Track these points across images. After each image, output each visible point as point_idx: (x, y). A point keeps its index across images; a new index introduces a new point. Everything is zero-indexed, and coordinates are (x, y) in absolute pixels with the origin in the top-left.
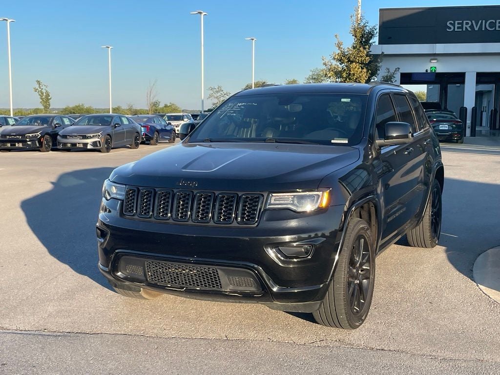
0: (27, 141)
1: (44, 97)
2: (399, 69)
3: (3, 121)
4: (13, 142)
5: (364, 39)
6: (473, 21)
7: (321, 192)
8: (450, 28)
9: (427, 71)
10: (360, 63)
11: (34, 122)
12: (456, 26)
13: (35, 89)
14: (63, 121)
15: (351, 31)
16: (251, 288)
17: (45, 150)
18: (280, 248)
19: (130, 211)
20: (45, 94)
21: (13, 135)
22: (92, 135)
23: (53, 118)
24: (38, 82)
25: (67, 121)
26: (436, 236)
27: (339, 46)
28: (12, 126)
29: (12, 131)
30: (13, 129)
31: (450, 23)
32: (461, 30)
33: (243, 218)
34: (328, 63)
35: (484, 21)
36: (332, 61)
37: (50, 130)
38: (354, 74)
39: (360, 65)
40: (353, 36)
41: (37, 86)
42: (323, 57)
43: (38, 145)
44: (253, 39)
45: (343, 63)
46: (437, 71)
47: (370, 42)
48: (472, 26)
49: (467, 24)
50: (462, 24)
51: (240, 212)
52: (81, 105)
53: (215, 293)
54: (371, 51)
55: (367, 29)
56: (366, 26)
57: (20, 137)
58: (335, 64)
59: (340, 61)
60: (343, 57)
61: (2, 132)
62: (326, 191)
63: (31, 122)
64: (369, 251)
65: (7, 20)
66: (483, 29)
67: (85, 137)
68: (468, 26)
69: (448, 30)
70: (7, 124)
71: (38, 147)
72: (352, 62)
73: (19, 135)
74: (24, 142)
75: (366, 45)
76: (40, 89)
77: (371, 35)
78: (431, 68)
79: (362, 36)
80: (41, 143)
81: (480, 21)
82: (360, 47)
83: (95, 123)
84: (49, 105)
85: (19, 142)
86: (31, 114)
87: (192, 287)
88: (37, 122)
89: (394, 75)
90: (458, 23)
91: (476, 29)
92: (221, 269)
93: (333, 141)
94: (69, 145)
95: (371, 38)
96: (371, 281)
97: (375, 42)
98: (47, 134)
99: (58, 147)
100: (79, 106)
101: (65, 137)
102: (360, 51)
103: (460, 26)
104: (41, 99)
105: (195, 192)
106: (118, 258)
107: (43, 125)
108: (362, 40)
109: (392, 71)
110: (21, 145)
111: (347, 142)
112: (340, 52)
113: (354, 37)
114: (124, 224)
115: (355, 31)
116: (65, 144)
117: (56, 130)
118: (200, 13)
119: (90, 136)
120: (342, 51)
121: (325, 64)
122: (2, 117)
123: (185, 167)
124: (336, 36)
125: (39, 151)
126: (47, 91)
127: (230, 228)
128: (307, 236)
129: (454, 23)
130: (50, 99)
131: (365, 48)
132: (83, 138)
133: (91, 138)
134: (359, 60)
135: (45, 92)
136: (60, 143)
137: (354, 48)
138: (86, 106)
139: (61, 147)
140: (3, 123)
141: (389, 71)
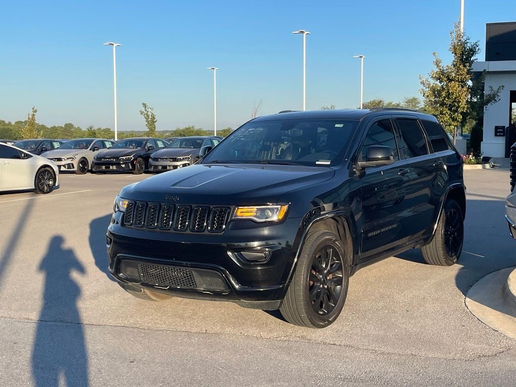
0: (120, 164)
1: (149, 120)
2: (503, 86)
3: (100, 144)
4: (108, 164)
5: (465, 55)
7: (280, 206)
10: (460, 82)
11: (129, 145)
13: (141, 111)
14: (156, 144)
15: (450, 48)
16: (220, 287)
17: (138, 173)
18: (242, 252)
19: (128, 222)
20: (150, 117)
21: (109, 158)
22: (181, 158)
23: (147, 141)
24: (144, 105)
25: (160, 144)
26: (456, 255)
27: (437, 64)
28: (108, 149)
29: (107, 154)
30: (108, 152)
33: (212, 227)
34: (426, 81)
36: (430, 80)
37: (143, 153)
38: (453, 94)
39: (461, 83)
40: (453, 53)
41: (143, 110)
42: (420, 76)
43: (131, 168)
44: (361, 57)
45: (442, 81)
47: (472, 59)
51: (210, 222)
52: (191, 127)
53: (191, 292)
54: (472, 69)
55: (468, 46)
56: (467, 43)
57: (114, 160)
58: (433, 82)
59: (439, 79)
60: (441, 76)
61: (98, 154)
62: (284, 205)
63: (126, 145)
64: (341, 261)
65: (113, 45)
67: (175, 160)
70: (104, 147)
71: (131, 170)
72: (451, 80)
73: (113, 158)
74: (118, 164)
75: (467, 63)
76: (146, 112)
77: (472, 51)
79: (463, 54)
80: (133, 166)
82: (460, 65)
83: (187, 146)
84: (155, 128)
85: (113, 164)
86: (127, 137)
87: (173, 286)
88: (132, 145)
89: (498, 94)
92: (194, 270)
93: (317, 163)
94: (160, 168)
95: (472, 55)
96: (343, 287)
97: (477, 59)
98: (140, 156)
99: (150, 170)
100: (189, 128)
101: (156, 159)
102: (460, 69)
104: (147, 121)
105: (177, 205)
106: (119, 261)
107: (137, 148)
108: (463, 57)
109: (495, 89)
110: (115, 168)
111: (329, 163)
112: (439, 70)
113: (454, 55)
114: (124, 232)
115: (455, 48)
116: (156, 167)
117: (149, 152)
118: (303, 32)
119: (180, 159)
120: (440, 69)
121: (422, 83)
122: (99, 141)
123: (174, 185)
124: (434, 54)
125: (132, 173)
126: (152, 114)
127: (202, 235)
128: (264, 243)
130: (156, 121)
131: (465, 66)
132: (173, 161)
133: (181, 160)
134: (458, 78)
135: (151, 114)
136: (151, 166)
137: (454, 66)
138: (196, 128)
139: (152, 169)
140: (100, 146)
141: (492, 90)
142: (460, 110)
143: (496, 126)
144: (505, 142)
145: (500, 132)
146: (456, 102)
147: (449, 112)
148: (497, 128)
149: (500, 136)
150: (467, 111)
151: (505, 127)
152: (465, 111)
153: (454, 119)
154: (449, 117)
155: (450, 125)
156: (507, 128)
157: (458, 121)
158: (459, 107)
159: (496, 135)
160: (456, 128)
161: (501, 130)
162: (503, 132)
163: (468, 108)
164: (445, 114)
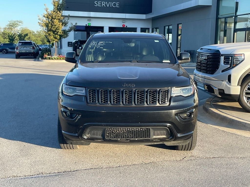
6: (106, 2)
7: (192, 87)
8: (96, 5)
9: (86, 25)
10: (58, 20)
12: (99, 4)
15: (52, 3)
16: (164, 136)
18: (180, 115)
19: (93, 102)
27: (46, 10)
31: (96, 2)
32: (101, 6)
33: (162, 101)
34: (41, 18)
35: (111, 3)
36: (44, 18)
38: (56, 25)
40: (53, 5)
46: (91, 26)
48: (106, 5)
49: (104, 3)
50: (101, 3)
51: (160, 99)
59: (47, 18)
60: (49, 16)
66: (111, 7)
68: (104, 4)
69: (95, 5)
72: (54, 19)
75: (61, 10)
78: (88, 24)
79: (58, 6)
81: (109, 2)
82: (57, 11)
87: (133, 139)
90: (100, 3)
91: (108, 6)
93: (163, 62)
102: (58, 14)
103: (101, 4)
105: (134, 89)
108: (58, 8)
112: (47, 13)
115: (54, 3)
120: (48, 13)
124: (45, 5)
129: (98, 2)
134: (57, 18)
137: (54, 11)
141: (72, 25)
142: (59, 34)
143: (68, 42)
144: (72, 49)
145: (70, 45)
146: (57, 29)
147: (53, 34)
148: (69, 43)
149: (70, 46)
150: (62, 34)
151: (72, 42)
152: (61, 34)
153: (55, 38)
154: (53, 37)
155: (54, 41)
156: (74, 43)
157: (57, 39)
158: (58, 32)
159: (68, 46)
160: (56, 42)
161: (71, 44)
162: (72, 45)
163: (62, 33)
164: (51, 35)
